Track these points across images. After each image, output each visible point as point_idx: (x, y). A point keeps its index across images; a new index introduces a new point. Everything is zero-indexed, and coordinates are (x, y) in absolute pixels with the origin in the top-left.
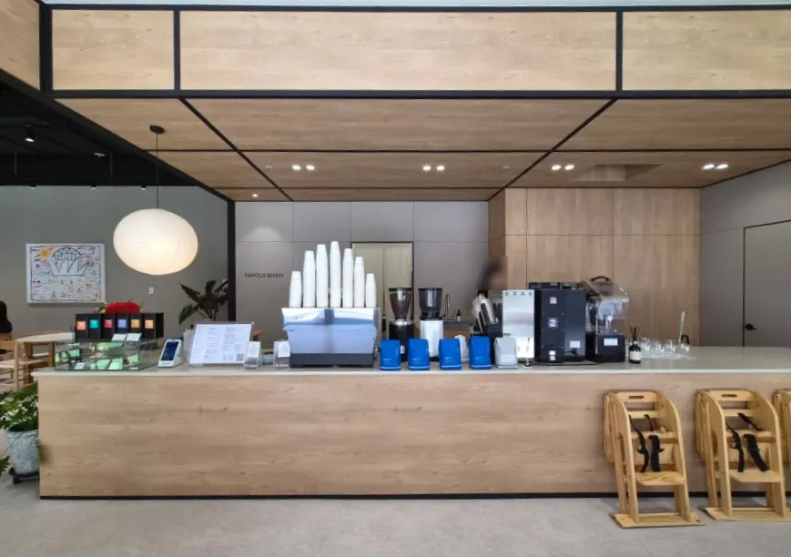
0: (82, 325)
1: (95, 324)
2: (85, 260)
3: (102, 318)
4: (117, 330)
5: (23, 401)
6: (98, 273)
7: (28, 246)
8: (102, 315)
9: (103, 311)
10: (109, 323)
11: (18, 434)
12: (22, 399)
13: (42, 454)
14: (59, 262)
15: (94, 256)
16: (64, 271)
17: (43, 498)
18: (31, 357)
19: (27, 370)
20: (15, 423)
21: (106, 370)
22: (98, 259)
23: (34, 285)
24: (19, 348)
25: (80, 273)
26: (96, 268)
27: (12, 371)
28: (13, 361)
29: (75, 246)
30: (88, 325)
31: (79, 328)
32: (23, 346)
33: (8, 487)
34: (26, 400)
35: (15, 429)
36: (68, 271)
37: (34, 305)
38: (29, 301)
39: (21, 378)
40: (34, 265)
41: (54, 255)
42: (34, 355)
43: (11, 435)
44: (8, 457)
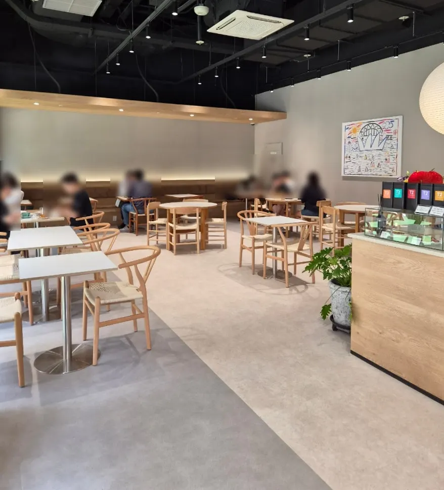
0: (387, 194)
1: (399, 193)
2: (385, 134)
3: (406, 188)
4: (420, 202)
5: (340, 259)
6: (395, 147)
7: (344, 125)
8: (406, 184)
9: (406, 181)
10: (412, 193)
11: (337, 287)
12: (340, 258)
13: (353, 312)
14: (365, 138)
15: (393, 129)
16: (368, 147)
17: (352, 352)
18: (343, 224)
19: (340, 235)
20: (335, 277)
21: (405, 243)
22: (395, 133)
23: (346, 160)
24: (336, 214)
25: (381, 147)
26: (394, 142)
27: (330, 233)
28: (332, 225)
29: (377, 120)
30: (393, 194)
31: (385, 197)
32: (338, 213)
33: (329, 330)
34: (342, 259)
35: (335, 282)
36: (371, 147)
37: (345, 178)
38: (343, 175)
39: (336, 240)
40: (347, 142)
41: (361, 132)
42: (346, 222)
43: (332, 286)
44: (330, 305)
